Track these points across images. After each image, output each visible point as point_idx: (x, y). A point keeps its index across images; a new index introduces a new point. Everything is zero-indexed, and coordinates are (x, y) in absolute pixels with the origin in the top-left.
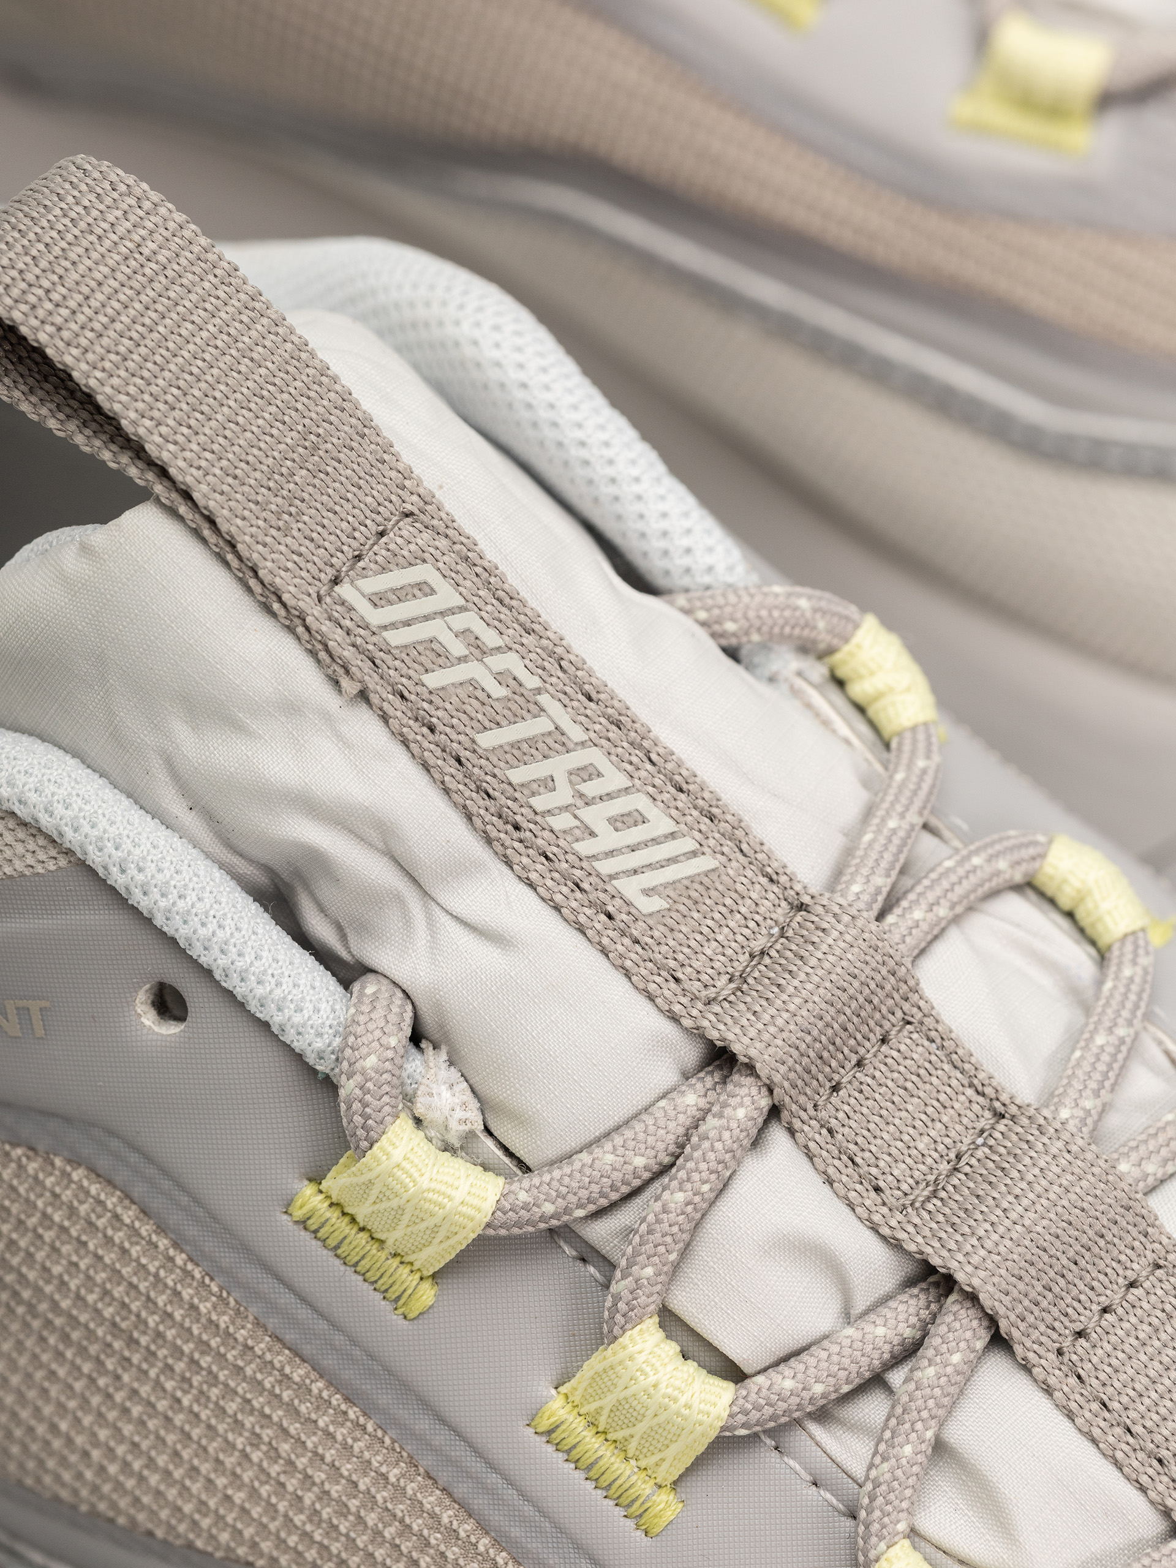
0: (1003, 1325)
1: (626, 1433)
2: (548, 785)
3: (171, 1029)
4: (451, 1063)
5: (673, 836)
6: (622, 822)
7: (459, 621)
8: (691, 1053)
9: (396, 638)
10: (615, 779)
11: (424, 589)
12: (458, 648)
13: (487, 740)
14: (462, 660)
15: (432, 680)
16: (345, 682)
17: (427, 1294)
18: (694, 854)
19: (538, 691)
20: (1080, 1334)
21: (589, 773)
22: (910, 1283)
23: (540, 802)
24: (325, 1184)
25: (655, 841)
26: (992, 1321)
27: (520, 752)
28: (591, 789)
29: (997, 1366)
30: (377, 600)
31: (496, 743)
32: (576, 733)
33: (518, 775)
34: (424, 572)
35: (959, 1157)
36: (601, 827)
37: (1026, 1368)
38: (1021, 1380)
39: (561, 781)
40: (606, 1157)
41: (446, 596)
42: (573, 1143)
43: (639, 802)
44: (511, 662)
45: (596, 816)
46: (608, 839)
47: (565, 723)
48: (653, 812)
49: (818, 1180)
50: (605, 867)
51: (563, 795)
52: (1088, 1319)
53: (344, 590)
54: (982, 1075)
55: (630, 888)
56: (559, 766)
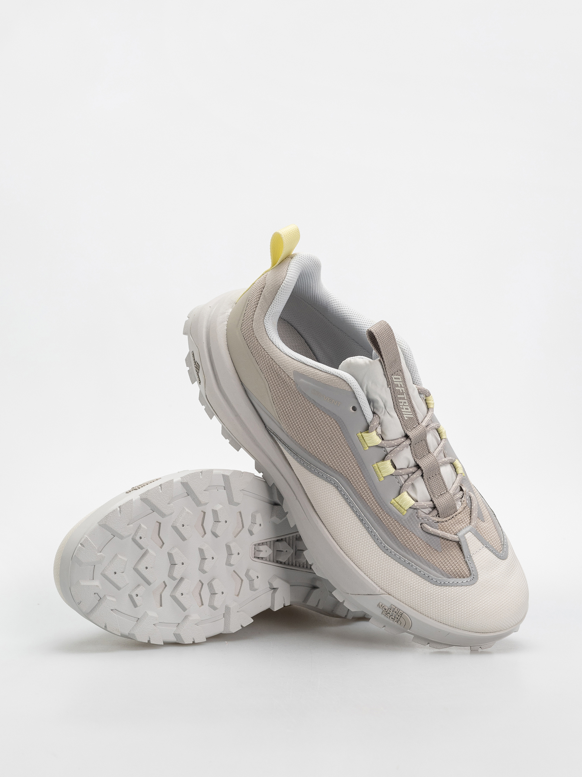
0: (424, 474)
1: (382, 470)
2: (402, 402)
3: (353, 411)
4: (381, 426)
5: (410, 412)
6: (406, 409)
7: (401, 383)
8: (404, 434)
9: (395, 383)
10: (407, 404)
11: (399, 379)
12: (399, 386)
13: (399, 396)
14: (399, 387)
15: (396, 388)
16: (389, 386)
17: (367, 448)
18: (411, 415)
19: (404, 393)
20: (430, 478)
21: (405, 403)
22: (415, 466)
23: (400, 404)
24: (362, 433)
25: (408, 412)
26: (423, 474)
27: (401, 398)
28: (405, 404)
29: (421, 478)
30: (395, 378)
31: (399, 397)
32: (406, 398)
33: (400, 401)
34: (399, 377)
35: (424, 455)
36: (404, 409)
37: (424, 479)
38: (423, 480)
39: (403, 403)
40: (393, 442)
41: (400, 380)
42: (390, 439)
43: (408, 407)
44: (403, 389)
45: (404, 407)
46: (404, 410)
47: (405, 397)
48: (409, 409)
49: (411, 452)
50: (403, 413)
51: (402, 404)
52: (431, 477)
53: (393, 376)
54: (429, 448)
55: (405, 416)
56: (403, 401)
